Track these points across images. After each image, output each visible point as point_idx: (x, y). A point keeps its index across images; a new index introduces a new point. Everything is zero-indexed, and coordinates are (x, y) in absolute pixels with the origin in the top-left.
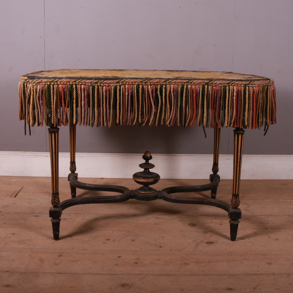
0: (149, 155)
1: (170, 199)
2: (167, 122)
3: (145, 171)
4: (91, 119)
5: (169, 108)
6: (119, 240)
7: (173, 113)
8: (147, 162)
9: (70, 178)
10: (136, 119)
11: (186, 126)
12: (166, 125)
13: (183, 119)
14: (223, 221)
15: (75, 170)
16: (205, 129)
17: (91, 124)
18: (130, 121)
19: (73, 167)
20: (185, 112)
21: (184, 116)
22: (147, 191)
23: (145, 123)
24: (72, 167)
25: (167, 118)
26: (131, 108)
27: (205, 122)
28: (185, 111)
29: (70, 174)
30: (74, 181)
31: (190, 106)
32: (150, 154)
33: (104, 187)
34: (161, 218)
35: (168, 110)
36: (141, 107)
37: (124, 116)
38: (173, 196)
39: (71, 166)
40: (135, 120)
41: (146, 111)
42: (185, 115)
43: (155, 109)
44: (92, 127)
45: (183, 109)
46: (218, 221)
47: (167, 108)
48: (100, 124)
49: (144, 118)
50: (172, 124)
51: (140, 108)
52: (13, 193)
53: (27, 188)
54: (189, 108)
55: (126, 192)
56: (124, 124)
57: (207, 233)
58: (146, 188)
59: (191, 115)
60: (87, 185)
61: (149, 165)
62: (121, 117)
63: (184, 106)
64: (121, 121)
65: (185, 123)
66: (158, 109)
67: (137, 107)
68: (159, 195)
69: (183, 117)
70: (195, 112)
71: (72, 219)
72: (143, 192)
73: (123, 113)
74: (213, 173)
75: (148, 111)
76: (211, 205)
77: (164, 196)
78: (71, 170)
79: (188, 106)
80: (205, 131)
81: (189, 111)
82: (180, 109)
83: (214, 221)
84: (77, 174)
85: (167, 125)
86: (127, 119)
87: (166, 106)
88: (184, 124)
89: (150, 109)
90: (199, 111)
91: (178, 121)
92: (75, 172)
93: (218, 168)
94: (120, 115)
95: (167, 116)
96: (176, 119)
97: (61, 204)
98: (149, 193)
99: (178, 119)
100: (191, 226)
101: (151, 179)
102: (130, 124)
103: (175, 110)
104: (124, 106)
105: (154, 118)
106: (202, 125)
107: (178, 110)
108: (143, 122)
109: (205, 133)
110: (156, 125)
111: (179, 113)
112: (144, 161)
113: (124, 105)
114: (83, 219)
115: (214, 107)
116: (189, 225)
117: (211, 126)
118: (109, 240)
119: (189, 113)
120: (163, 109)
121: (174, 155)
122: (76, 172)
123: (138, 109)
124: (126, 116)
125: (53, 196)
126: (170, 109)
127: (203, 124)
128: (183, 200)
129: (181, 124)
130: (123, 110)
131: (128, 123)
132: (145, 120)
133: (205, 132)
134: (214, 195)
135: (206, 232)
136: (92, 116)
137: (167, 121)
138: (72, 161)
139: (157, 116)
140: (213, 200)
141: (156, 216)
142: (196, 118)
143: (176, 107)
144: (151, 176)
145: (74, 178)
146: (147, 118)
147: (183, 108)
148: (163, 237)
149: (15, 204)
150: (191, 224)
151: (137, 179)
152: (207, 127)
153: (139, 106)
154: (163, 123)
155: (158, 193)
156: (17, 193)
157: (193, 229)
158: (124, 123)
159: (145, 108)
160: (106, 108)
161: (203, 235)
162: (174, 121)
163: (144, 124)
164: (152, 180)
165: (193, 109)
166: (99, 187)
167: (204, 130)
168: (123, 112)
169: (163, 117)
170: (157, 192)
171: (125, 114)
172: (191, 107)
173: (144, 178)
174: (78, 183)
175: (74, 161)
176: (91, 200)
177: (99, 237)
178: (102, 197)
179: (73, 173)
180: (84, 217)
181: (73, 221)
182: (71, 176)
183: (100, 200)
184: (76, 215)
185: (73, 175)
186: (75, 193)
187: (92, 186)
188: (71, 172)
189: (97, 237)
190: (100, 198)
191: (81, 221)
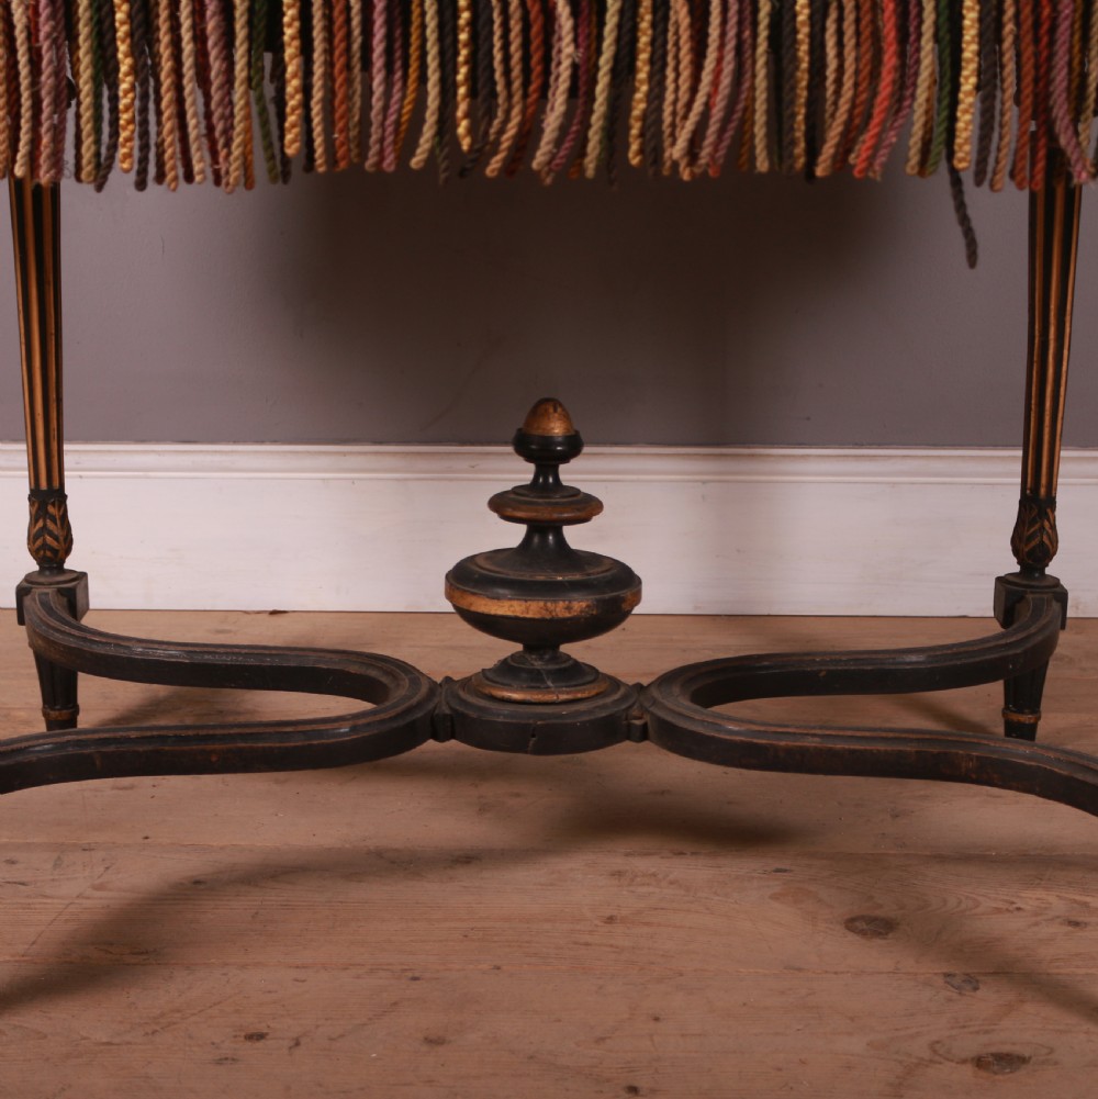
0: (557, 429)
1: (712, 738)
2: (673, 143)
3: (536, 540)
4: (87, 128)
5: (685, 36)
6: (331, 1039)
7: (718, 72)
8: (546, 480)
9: (27, 601)
10: (431, 117)
11: (820, 171)
12: (666, 172)
13: (800, 118)
14: (1088, 899)
15: (68, 551)
16: (967, 199)
17: (87, 169)
18: (390, 139)
19: (50, 525)
20: (811, 63)
21: (803, 94)
22: (550, 683)
23: (499, 157)
24: (44, 527)
25: (674, 113)
26: (389, 37)
27: (967, 141)
28: (811, 52)
29: (29, 578)
30: (48, 626)
31: (850, 17)
32: (566, 417)
33: (252, 662)
34: (654, 875)
35: (678, 49)
36: (472, 23)
37: (340, 96)
38: (730, 719)
39: (34, 519)
40: (428, 131)
41: (507, 59)
42: (810, 88)
43: (575, 40)
44: (99, 188)
45: (795, 41)
46: (1055, 899)
47: (671, 29)
48: (160, 165)
49: (491, 114)
50: (712, 156)
51: (463, 37)
54: (840, 33)
55: (400, 694)
56: (343, 165)
57: (976, 989)
58: (538, 664)
59: (856, 85)
61: (557, 499)
62: (316, 108)
63: (801, 18)
64: (318, 141)
65: (813, 152)
66: (600, 38)
67: (441, 27)
68: (635, 712)
69: (792, 102)
70: (890, 60)
71: (23, 884)
72: (520, 689)
73: (329, 76)
74: (1017, 569)
75: (526, 59)
76: (1005, 784)
77: (669, 718)
78: (35, 553)
79: (833, 15)
80: (970, 212)
81: (840, 56)
82: (774, 40)
83: (1031, 898)
84: (83, 576)
85: (675, 164)
86: (365, 123)
87: (666, 18)
88: (802, 161)
89: (535, 43)
90: (918, 50)
91: (760, 131)
92: (63, 561)
93: (1053, 527)
94: (306, 90)
95: (669, 97)
96: (743, 121)
98: (563, 697)
99: (760, 117)
100: (863, 933)
101: (575, 596)
102: (389, 164)
103: (731, 45)
104: (339, 20)
105: (568, 116)
106: (943, 165)
107: (754, 47)
108: (484, 149)
109: (969, 234)
110: (590, 165)
111: (761, 72)
112: (522, 472)
113: (336, 13)
114: (100, 887)
115: (1037, 25)
116: (851, 924)
117: (1012, 175)
118: (261, 1036)
119: (840, 70)
120: (644, 40)
121: (752, 456)
122: (72, 563)
123: (448, 41)
124: (357, 100)
126: (692, 37)
127: (951, 155)
128: (803, 751)
129: (781, 158)
130: (329, 51)
131: (374, 149)
132: (502, 131)
133: (964, 220)
134: (1026, 718)
135: (972, 982)
136: (97, 106)
137: (673, 135)
138: (44, 485)
139: (593, 100)
140: (1019, 750)
141: (617, 861)
142: (898, 111)
143: (740, 23)
144: (577, 577)
145: (58, 604)
146: (516, 111)
147: (795, 31)
148: (657, 1019)
150: (862, 918)
151: (472, 599)
152: (986, 184)
153: (456, 17)
154: (641, 151)
155: (624, 698)
157: (875, 956)
158: (341, 153)
159: (498, 32)
160: (200, 38)
161: (949, 1000)
162: (729, 134)
163: (494, 165)
164: (579, 605)
165: (876, 37)
166: (217, 660)
167: (961, 207)
168: (329, 64)
169: (639, 108)
170: (622, 691)
171: (349, 82)
172: (857, 21)
173: (525, 589)
174: (73, 636)
175: (56, 484)
176: (141, 749)
177: (194, 1014)
178: (219, 732)
179: (50, 569)
180: (107, 868)
181: (30, 901)
182: (37, 591)
183: (210, 747)
184: (59, 858)
185: (51, 584)
186: (71, 705)
187: (172, 656)
188: (38, 564)
189: (179, 1015)
190: (211, 732)
191: (88, 898)
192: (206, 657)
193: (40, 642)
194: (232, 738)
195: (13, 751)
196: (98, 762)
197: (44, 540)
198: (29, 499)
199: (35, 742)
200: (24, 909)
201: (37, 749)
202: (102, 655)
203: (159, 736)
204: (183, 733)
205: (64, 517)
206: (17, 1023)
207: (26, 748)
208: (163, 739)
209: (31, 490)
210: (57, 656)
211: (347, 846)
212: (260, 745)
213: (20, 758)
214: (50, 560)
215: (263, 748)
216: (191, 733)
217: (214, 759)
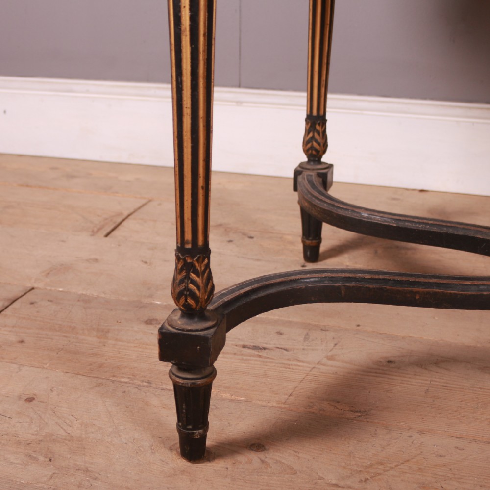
9: (300, 178)
15: (324, 152)
19: (316, 136)
24: (313, 137)
29: (301, 165)
30: (312, 195)
33: (435, 229)
39: (308, 132)
52: (106, 219)
53: (160, 204)
60: (365, 215)
78: (306, 151)
84: (331, 166)
92: (321, 157)
97: (221, 302)
122: (326, 159)
125: (178, 259)
138: (315, 113)
145: (317, 182)
149: (96, 260)
156: (119, 220)
166: (413, 226)
174: (325, 202)
175: (322, 113)
176: (371, 287)
177: (392, 468)
178: (422, 280)
179: (314, 161)
180: (336, 344)
181: (290, 363)
182: (306, 173)
183: (415, 289)
184: (307, 334)
185: (313, 170)
186: (317, 238)
187: (386, 221)
188: (308, 157)
189: (381, 467)
190: (417, 280)
191: (324, 365)
192: (407, 224)
193: (306, 204)
194: (431, 285)
195: (291, 281)
196: (343, 292)
197: (312, 144)
198: (306, 120)
199: (305, 276)
200: (286, 368)
201: (305, 280)
202: (343, 216)
203: (384, 279)
204: (399, 278)
205: (324, 132)
206: (278, 458)
207: (299, 279)
208: (386, 281)
209: (307, 116)
210: (316, 214)
211: (479, 345)
212: (449, 292)
213: (295, 286)
214: (314, 156)
215: (451, 294)
216: (404, 279)
217: (417, 297)
